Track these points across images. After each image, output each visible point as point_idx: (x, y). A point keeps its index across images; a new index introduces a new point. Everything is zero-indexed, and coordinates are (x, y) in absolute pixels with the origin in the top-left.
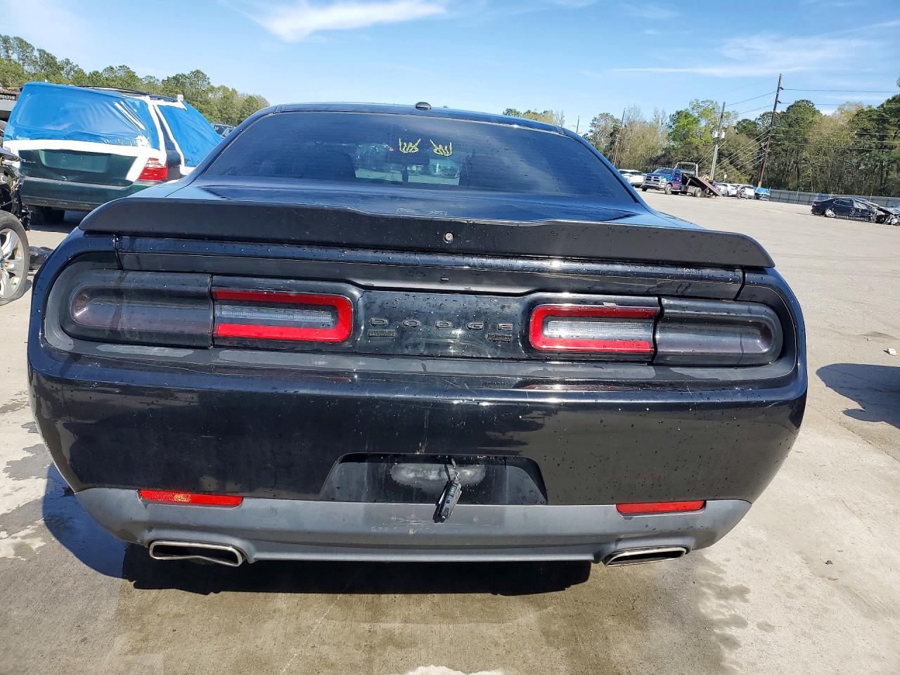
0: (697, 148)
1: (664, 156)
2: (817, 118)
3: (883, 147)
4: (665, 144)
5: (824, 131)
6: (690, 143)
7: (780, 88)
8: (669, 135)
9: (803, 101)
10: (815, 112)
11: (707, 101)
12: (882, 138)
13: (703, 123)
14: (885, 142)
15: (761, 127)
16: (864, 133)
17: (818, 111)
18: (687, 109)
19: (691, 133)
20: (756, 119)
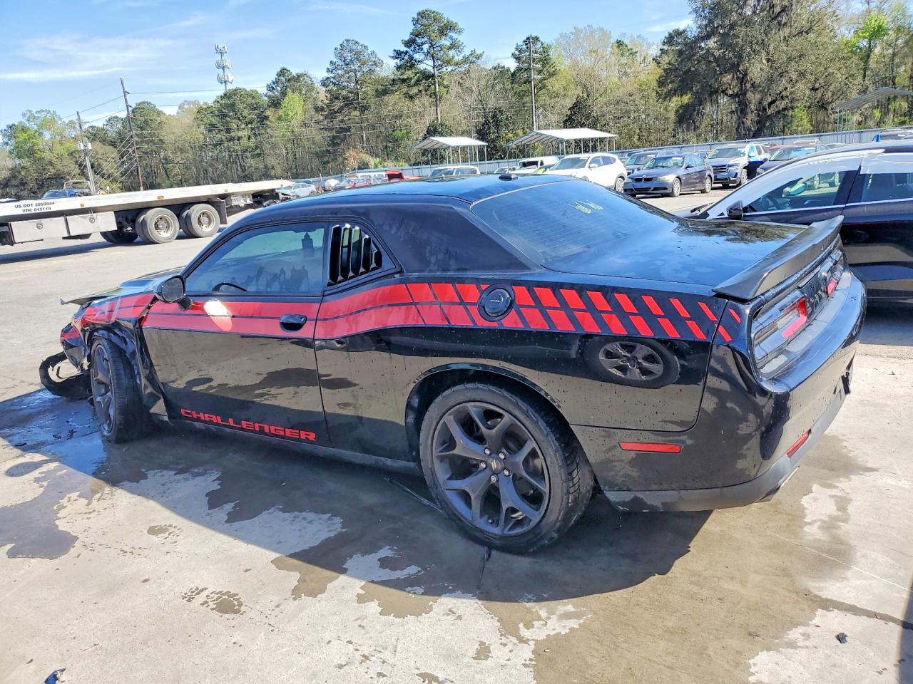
0: (51, 163)
1: (14, 177)
2: (164, 119)
3: (232, 139)
4: (10, 163)
5: (175, 130)
6: (40, 159)
7: (125, 93)
8: (11, 153)
9: (144, 103)
10: (159, 113)
11: (43, 111)
12: (228, 131)
13: (47, 136)
14: (233, 134)
15: (112, 134)
16: (211, 128)
17: (162, 112)
18: (21, 122)
19: (36, 148)
20: (104, 125)
